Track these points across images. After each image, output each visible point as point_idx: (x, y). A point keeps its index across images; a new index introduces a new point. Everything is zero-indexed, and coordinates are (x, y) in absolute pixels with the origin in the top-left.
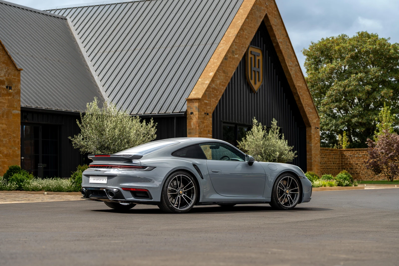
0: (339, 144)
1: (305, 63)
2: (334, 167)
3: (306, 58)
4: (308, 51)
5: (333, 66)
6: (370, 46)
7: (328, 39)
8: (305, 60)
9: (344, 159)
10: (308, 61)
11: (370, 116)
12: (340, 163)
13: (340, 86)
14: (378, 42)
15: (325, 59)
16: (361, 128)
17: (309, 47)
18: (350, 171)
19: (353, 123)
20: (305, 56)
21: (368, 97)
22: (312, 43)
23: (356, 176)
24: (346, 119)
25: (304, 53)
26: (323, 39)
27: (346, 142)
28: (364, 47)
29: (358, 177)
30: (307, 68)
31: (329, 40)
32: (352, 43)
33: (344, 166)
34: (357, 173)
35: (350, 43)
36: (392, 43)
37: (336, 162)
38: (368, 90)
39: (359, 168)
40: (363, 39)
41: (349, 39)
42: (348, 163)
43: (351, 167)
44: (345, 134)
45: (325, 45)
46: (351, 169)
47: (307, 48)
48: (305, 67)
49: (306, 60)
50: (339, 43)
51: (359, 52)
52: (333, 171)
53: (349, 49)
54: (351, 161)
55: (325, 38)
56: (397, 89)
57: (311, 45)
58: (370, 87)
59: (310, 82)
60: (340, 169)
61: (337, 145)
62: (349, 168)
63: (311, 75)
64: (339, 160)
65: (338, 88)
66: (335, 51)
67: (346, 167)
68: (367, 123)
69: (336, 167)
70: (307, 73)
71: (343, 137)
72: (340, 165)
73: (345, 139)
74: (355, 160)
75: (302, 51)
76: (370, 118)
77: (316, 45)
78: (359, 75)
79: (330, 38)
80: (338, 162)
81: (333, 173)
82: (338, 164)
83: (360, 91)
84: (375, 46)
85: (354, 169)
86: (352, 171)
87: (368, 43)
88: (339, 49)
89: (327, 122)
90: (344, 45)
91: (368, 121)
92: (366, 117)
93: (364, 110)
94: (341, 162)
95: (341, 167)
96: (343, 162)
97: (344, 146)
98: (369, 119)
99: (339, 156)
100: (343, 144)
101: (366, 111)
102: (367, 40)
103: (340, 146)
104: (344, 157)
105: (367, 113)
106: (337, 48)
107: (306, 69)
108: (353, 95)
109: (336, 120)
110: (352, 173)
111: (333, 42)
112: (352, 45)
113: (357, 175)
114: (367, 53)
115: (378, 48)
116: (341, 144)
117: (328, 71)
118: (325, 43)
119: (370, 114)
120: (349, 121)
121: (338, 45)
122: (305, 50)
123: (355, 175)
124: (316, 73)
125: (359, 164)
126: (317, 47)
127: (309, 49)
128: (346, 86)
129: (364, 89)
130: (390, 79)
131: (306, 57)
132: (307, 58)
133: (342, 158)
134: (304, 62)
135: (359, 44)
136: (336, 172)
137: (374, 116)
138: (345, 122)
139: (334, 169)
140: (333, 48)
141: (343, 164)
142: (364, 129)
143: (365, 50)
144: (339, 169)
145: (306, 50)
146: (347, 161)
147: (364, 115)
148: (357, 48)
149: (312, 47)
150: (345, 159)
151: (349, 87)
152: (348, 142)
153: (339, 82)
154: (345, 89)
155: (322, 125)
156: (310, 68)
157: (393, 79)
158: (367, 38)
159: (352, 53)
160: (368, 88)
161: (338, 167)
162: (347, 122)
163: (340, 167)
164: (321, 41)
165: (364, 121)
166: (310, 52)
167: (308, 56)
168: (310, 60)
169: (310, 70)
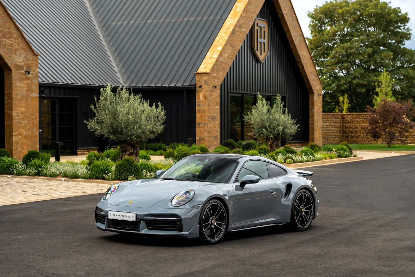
0: (341, 106)
1: (310, 25)
2: (335, 130)
3: (311, 20)
4: (312, 13)
5: (336, 29)
6: (372, 10)
7: (331, 3)
8: (309, 22)
9: (344, 122)
10: (313, 23)
11: (371, 78)
12: (341, 127)
13: (343, 48)
14: (379, 6)
15: (329, 21)
16: (362, 89)
17: (313, 10)
18: (351, 134)
19: (354, 84)
20: (309, 18)
21: (369, 59)
22: (317, 6)
23: (356, 140)
24: (347, 80)
25: (308, 15)
26: (327, 2)
27: (347, 104)
28: (366, 10)
29: (358, 140)
30: (311, 30)
31: (333, 3)
32: (354, 6)
33: (345, 130)
34: (356, 136)
35: (352, 6)
36: (393, 8)
37: (337, 125)
38: (369, 53)
39: (359, 131)
40: (365, 2)
41: (352, 2)
42: (349, 126)
43: (351, 130)
44: (346, 96)
45: (329, 8)
46: (351, 132)
47: (312, 11)
48: (309, 29)
49: (311, 22)
50: (342, 6)
51: (361, 14)
52: (335, 135)
53: (352, 12)
54: (352, 125)
55: (329, 1)
56: (397, 51)
57: (316, 8)
58: (371, 49)
59: (314, 44)
60: (341, 132)
61: (339, 107)
62: (349, 132)
63: (315, 37)
64: (340, 124)
65: (340, 50)
66: (338, 14)
67: (347, 130)
68: (368, 85)
69: (337, 130)
70: (311, 35)
71: (344, 98)
72: (341, 128)
73: (346, 101)
74: (356, 124)
75: (307, 14)
76: (371, 79)
77: (320, 8)
78: (361, 37)
79: (334, 1)
80: (339, 126)
81: (334, 136)
82: (339, 127)
83: (361, 54)
84: (376, 10)
85: (354, 133)
86: (352, 134)
87: (370, 7)
88: (342, 12)
89: (330, 83)
90: (347, 9)
91: (368, 82)
92: (366, 78)
93: (365, 72)
94: (342, 125)
95: (342, 130)
96: (344, 125)
97: (345, 108)
98: (370, 81)
99: (340, 120)
100: (345, 106)
101: (367, 73)
102: (369, 3)
103: (341, 107)
104: (344, 121)
105: (368, 75)
106: (340, 11)
108: (355, 57)
109: (337, 81)
110: (353, 136)
111: (337, 5)
112: (354, 9)
113: (357, 138)
114: (369, 16)
115: (379, 11)
116: (342, 106)
117: (331, 34)
118: (328, 6)
119: (370, 76)
120: (350, 83)
121: (341, 8)
122: (310, 13)
123: (355, 138)
124: (320, 35)
125: (359, 128)
126: (321, 10)
127: (314, 11)
128: (348, 49)
129: (365, 52)
130: (390, 41)
132: (312, 20)
133: (342, 122)
134: (309, 24)
135: (361, 7)
136: (337, 136)
137: (374, 78)
138: (347, 83)
139: (335, 132)
140: (336, 11)
141: (344, 128)
142: (365, 90)
143: (367, 13)
144: (339, 132)
145: (311, 12)
146: (348, 125)
147: (365, 77)
148: (359, 11)
149: (316, 10)
150: (346, 123)
151: (351, 49)
152: (349, 104)
153: (341, 44)
154: (347, 51)
155: (325, 86)
156: (314, 30)
157: (394, 41)
158: (369, 2)
159: (355, 16)
160: (369, 51)
161: (338, 130)
162: (348, 83)
163: (340, 130)
164: (324, 4)
165: (365, 82)
166: (314, 14)
167: (312, 18)
168: (314, 22)
169: (314, 32)
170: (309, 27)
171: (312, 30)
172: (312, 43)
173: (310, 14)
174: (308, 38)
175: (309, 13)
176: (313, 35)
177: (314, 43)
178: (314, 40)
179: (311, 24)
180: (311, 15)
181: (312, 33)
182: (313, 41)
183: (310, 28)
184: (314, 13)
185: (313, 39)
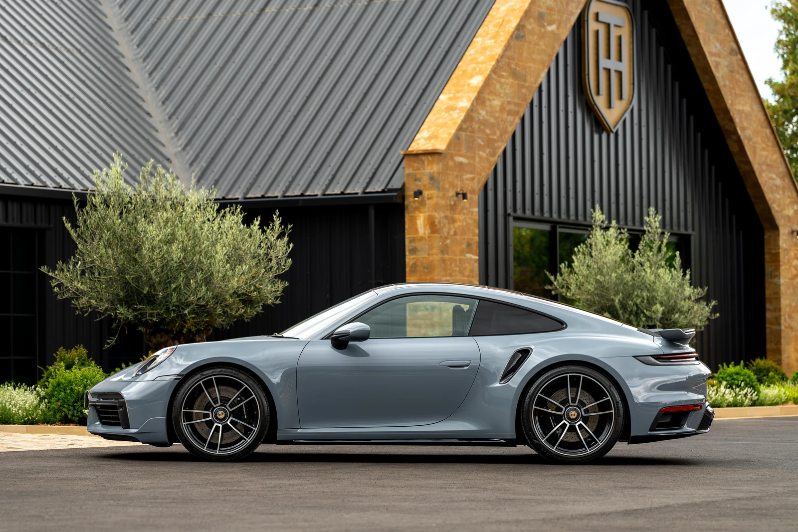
1: (779, 42)
3: (782, 29)
4: (785, 7)
10: (787, 36)
20: (777, 21)
25: (774, 11)
30: (783, 56)
48: (777, 54)
49: (781, 32)
59: (792, 97)
63: (793, 77)
70: (783, 71)
75: (770, 8)
107: (780, 58)
122: (777, 5)
131: (780, 25)
132: (784, 28)
134: (776, 41)
145: (780, 4)
156: (791, 57)
166: (790, 10)
167: (785, 22)
168: (792, 32)
169: (790, 64)
170: (777, 47)
171: (785, 56)
172: (786, 93)
173: (778, 8)
174: (775, 81)
175: (774, 7)
176: (788, 73)
177: (792, 94)
178: (792, 85)
179: (783, 37)
180: (783, 11)
181: (785, 66)
182: (787, 87)
183: (781, 51)
184: (789, 6)
185: (789, 81)
